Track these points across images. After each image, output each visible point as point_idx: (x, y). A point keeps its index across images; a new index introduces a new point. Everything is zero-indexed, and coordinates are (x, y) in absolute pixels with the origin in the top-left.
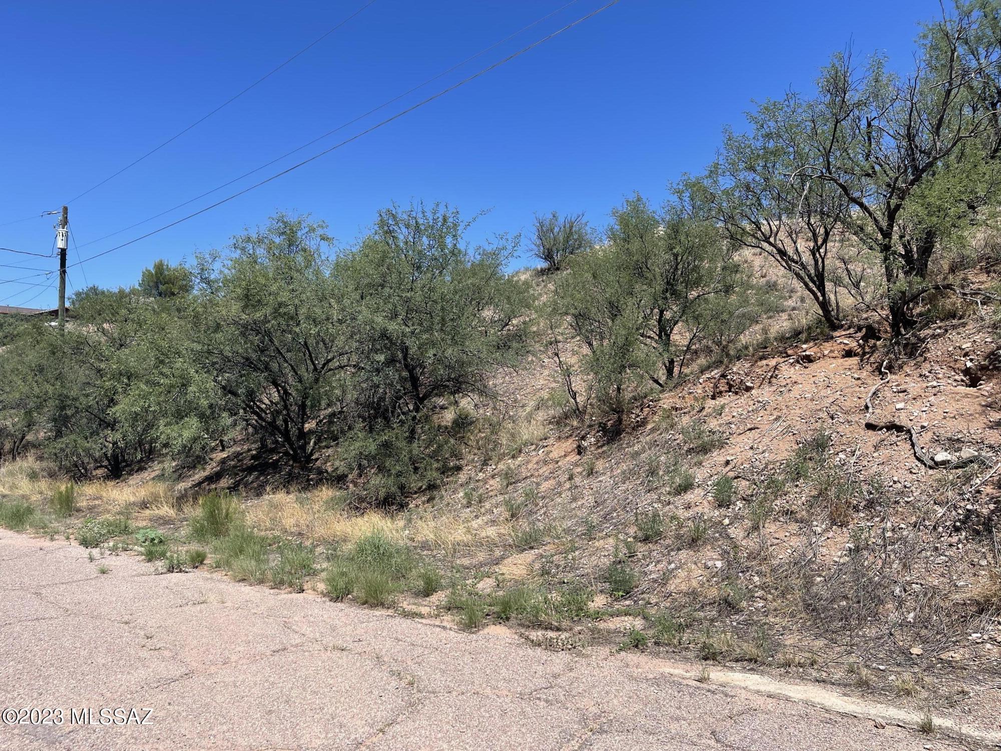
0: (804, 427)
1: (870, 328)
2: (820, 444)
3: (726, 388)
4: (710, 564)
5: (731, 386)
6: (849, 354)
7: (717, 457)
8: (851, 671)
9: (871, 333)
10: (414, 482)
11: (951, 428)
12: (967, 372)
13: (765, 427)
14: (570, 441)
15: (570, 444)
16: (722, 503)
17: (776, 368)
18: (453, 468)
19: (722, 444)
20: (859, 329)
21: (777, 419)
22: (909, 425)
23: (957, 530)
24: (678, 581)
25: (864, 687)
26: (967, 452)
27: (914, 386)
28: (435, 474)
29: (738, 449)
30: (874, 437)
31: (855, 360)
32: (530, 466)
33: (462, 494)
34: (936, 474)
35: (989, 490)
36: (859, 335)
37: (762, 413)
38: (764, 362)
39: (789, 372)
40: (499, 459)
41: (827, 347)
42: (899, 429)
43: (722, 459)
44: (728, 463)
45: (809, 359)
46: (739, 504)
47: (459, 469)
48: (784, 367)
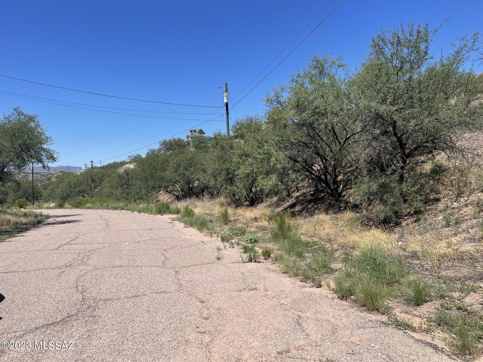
10: (405, 209)
18: (433, 200)
28: (420, 204)
33: (441, 217)
40: (470, 193)
47: (438, 200)
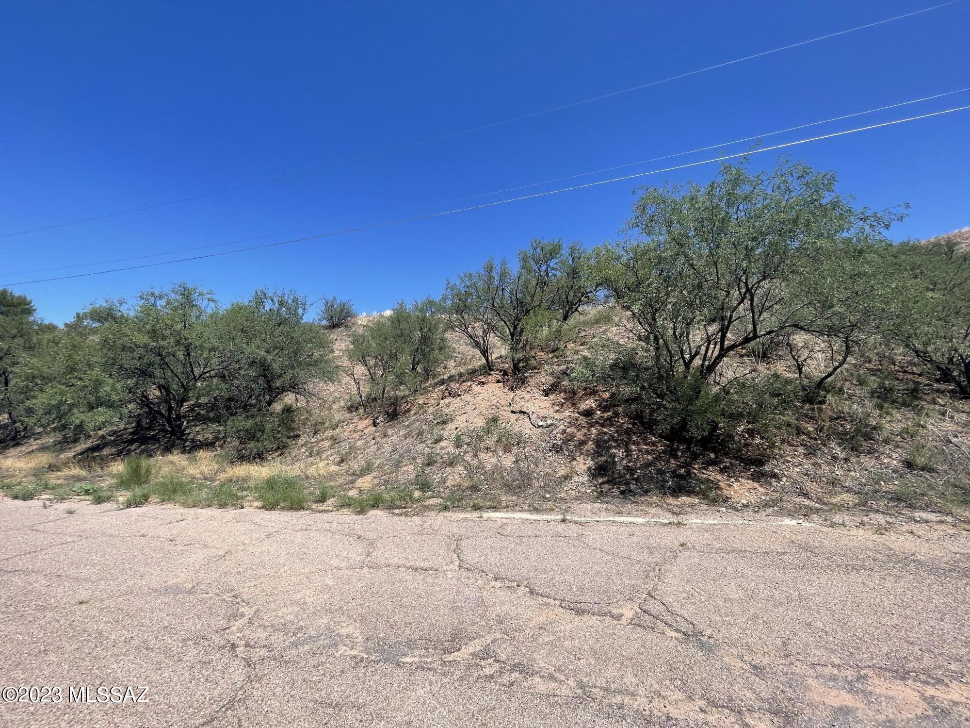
0: (487, 412)
1: (505, 371)
2: (495, 420)
3: (448, 395)
4: (461, 472)
5: (450, 394)
6: (498, 381)
7: (451, 426)
8: (529, 506)
9: (505, 373)
11: (542, 412)
12: (544, 391)
13: (470, 413)
14: (367, 420)
15: (368, 421)
16: (458, 446)
17: (470, 386)
18: (293, 436)
19: (452, 420)
20: (501, 371)
21: (475, 409)
22: (528, 411)
23: (550, 451)
24: (450, 481)
25: (536, 510)
26: (549, 422)
27: (527, 396)
29: (459, 423)
30: (515, 416)
31: (501, 384)
32: (345, 434)
33: (304, 450)
34: (540, 430)
35: (559, 435)
36: (501, 374)
37: (468, 406)
38: (465, 384)
39: (476, 388)
40: (324, 430)
41: (490, 378)
42: (524, 413)
43: (454, 427)
44: (457, 428)
45: (483, 383)
46: (465, 446)
48: (474, 386)
